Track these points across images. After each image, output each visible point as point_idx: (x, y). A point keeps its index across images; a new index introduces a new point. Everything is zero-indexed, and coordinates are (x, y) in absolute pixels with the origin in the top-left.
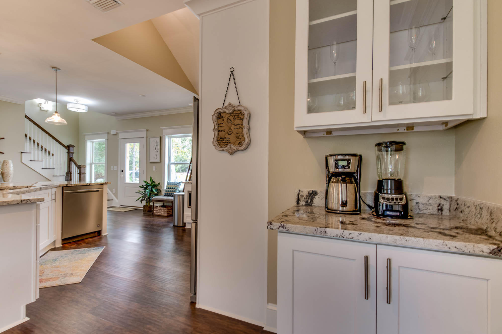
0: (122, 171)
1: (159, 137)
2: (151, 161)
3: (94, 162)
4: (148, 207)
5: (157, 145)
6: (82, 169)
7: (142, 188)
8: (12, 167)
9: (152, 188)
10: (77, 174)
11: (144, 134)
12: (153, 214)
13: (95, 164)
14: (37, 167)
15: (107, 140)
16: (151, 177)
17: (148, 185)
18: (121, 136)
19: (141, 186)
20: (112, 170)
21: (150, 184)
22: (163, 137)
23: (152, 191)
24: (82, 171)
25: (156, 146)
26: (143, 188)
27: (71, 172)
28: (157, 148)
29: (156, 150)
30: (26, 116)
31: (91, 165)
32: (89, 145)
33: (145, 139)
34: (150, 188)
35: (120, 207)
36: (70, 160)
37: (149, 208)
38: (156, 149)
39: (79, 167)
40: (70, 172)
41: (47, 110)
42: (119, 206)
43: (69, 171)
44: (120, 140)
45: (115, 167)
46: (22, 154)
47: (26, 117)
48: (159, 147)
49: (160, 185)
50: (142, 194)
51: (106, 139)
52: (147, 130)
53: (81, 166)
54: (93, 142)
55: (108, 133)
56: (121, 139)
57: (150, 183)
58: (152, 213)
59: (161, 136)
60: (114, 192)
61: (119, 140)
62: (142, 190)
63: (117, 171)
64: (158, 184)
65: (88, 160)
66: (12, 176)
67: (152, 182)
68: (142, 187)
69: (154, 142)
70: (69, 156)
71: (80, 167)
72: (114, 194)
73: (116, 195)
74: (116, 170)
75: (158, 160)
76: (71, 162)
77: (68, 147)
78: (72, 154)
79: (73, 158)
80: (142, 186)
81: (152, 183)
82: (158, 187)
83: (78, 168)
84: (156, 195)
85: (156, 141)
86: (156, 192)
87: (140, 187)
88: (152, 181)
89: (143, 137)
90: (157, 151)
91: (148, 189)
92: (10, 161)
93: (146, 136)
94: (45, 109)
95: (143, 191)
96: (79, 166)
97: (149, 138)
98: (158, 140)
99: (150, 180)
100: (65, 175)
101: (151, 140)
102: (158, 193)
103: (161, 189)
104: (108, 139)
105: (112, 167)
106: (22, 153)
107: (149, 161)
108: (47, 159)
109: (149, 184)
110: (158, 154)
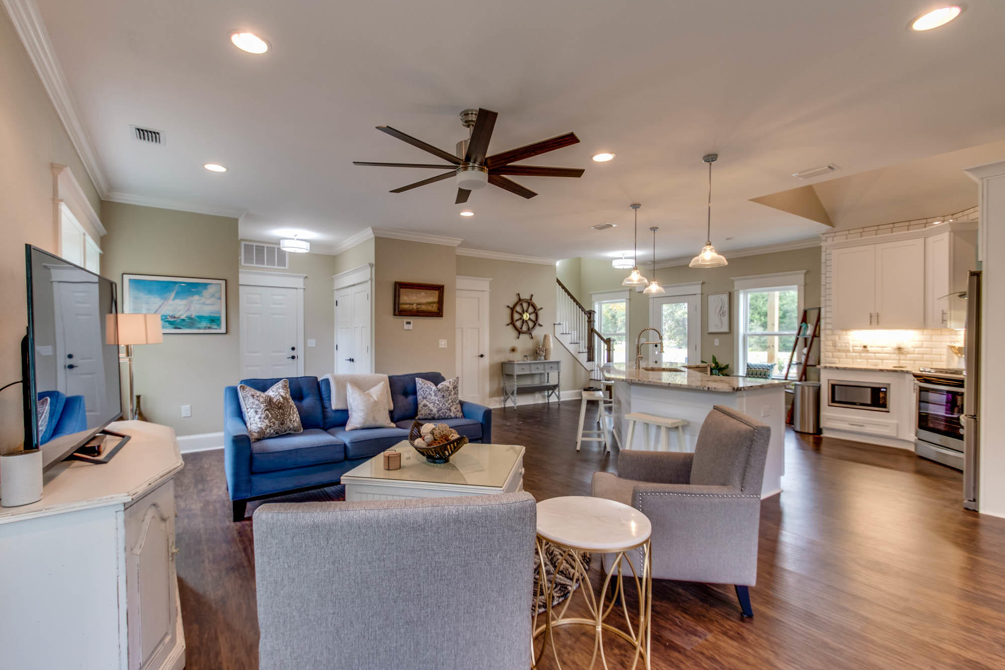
0: (656, 345)
1: (728, 293)
2: (711, 330)
5: (723, 305)
6: (611, 344)
10: (603, 350)
11: (697, 289)
14: (566, 341)
15: (628, 300)
16: (713, 355)
22: (736, 292)
25: (721, 306)
27: (593, 348)
28: (722, 309)
29: (722, 314)
30: (557, 279)
32: (597, 308)
33: (699, 297)
38: (721, 312)
39: (609, 341)
46: (555, 326)
47: (558, 281)
48: (726, 308)
49: (728, 369)
51: (626, 299)
52: (703, 283)
55: (630, 290)
56: (653, 298)
59: (731, 292)
61: (650, 299)
63: (648, 345)
64: (725, 366)
66: (552, 353)
67: (714, 363)
69: (717, 302)
75: (725, 329)
76: (592, 335)
78: (593, 323)
79: (595, 329)
83: (605, 342)
85: (722, 300)
89: (695, 293)
90: (724, 315)
92: (550, 336)
93: (700, 292)
96: (606, 339)
97: (707, 296)
98: (725, 298)
99: (713, 360)
101: (712, 298)
104: (630, 299)
106: (555, 324)
107: (708, 330)
110: (726, 319)
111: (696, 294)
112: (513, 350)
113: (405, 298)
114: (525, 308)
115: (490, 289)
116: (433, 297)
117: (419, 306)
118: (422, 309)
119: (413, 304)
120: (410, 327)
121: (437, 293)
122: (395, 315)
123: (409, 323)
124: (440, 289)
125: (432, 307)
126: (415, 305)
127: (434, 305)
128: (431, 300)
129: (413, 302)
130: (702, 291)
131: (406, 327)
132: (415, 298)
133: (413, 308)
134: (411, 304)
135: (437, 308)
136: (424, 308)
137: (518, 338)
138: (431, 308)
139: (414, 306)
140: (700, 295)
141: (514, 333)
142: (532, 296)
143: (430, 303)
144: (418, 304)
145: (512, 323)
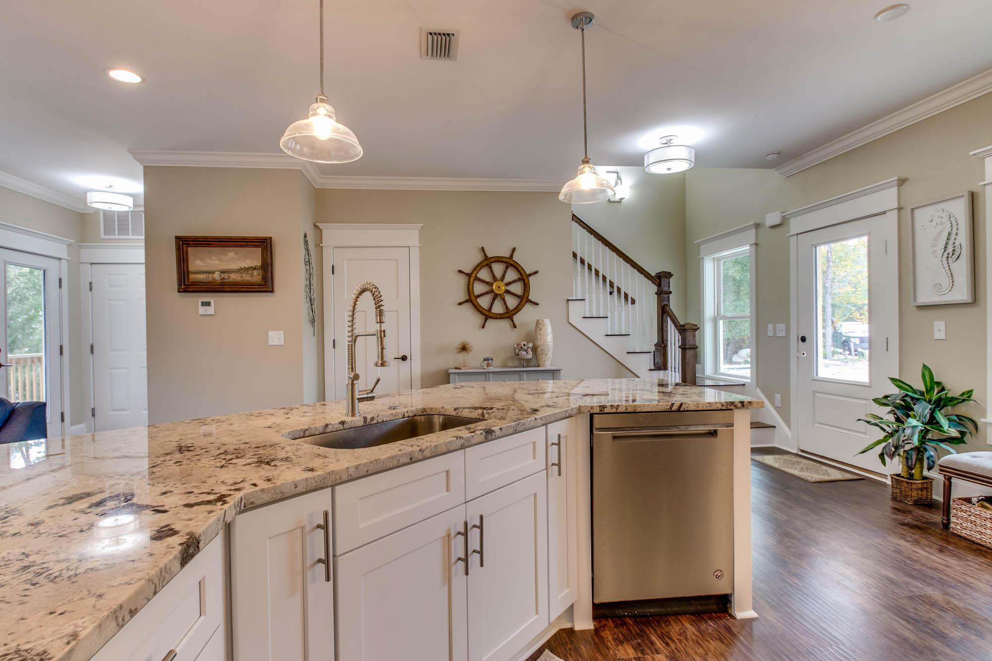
0: (803, 339)
1: (966, 195)
2: (923, 299)
3: (722, 313)
4: (914, 486)
5: (954, 232)
6: (689, 334)
7: (885, 405)
8: (551, 333)
9: (932, 412)
10: (677, 348)
11: (885, 200)
12: (946, 526)
13: (724, 318)
14: (596, 330)
15: (754, 246)
16: (925, 366)
17: (912, 398)
18: (796, 225)
19: (881, 397)
20: (770, 334)
21: (922, 394)
23: (932, 421)
24: (690, 342)
25: (949, 234)
26: (889, 409)
27: (665, 342)
28: (951, 242)
29: (950, 254)
30: (574, 215)
31: (715, 321)
32: (709, 269)
33: (893, 216)
34: (924, 410)
35: (797, 455)
36: (664, 311)
37: (922, 489)
38: (950, 250)
39: (682, 330)
40: (664, 344)
41: (621, 199)
42: (795, 451)
43: (661, 340)
44: (793, 240)
45: (781, 327)
46: (568, 303)
47: (575, 218)
48: (963, 239)
49: (971, 402)
50: (884, 430)
51: (751, 245)
52: (902, 182)
53: (686, 327)
54: (719, 260)
55: (757, 226)
56: (798, 234)
57: (920, 386)
58: (938, 518)
59: (975, 189)
60: (778, 403)
62: (885, 413)
63: (787, 338)
64: (963, 394)
65: (709, 310)
66: (550, 354)
67: (928, 384)
68: (885, 401)
70: (660, 301)
71: (685, 330)
72: (777, 408)
73: (784, 412)
74: (783, 334)
76: (664, 316)
77: (660, 280)
78: (666, 296)
79: (669, 306)
80: (886, 397)
81: (929, 390)
82: (963, 409)
83: (679, 332)
84: (958, 441)
86: (954, 432)
87: (875, 400)
88: (933, 384)
89: (882, 211)
90: (956, 256)
91: (915, 417)
92: (547, 322)
93: (895, 206)
94: (617, 198)
95: (891, 418)
96: (681, 326)
97: (913, 210)
98: (960, 209)
99: (923, 376)
100: (653, 349)
101: (923, 216)
102: (963, 433)
103: (980, 421)
104: (756, 244)
105: (770, 327)
106: (568, 300)
107: (915, 301)
108: (623, 312)
109: (915, 391)
110: (962, 268)
111: (884, 213)
112: (464, 348)
113: (198, 262)
114: (498, 275)
115: (420, 243)
116: (252, 259)
117: (225, 276)
118: (231, 280)
119: (213, 273)
120: (210, 310)
121: (258, 251)
122: (179, 292)
123: (208, 304)
124: (264, 244)
125: (252, 275)
126: (217, 273)
127: (255, 273)
128: (248, 263)
129: (214, 269)
130: (899, 203)
131: (202, 310)
132: (216, 262)
133: (214, 279)
134: (210, 273)
135: (260, 277)
136: (234, 277)
137: (483, 327)
138: (248, 278)
139: (217, 276)
140: (896, 211)
141: (476, 319)
142: (514, 249)
143: (246, 269)
144: (222, 272)
145: (471, 300)
